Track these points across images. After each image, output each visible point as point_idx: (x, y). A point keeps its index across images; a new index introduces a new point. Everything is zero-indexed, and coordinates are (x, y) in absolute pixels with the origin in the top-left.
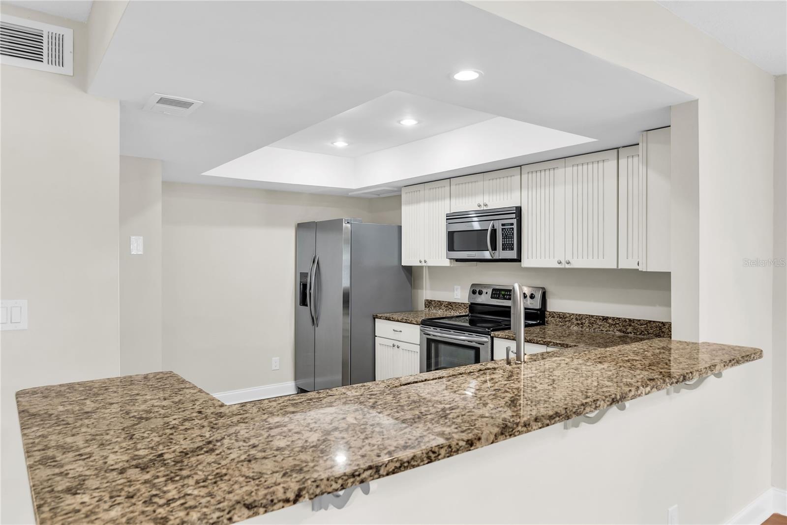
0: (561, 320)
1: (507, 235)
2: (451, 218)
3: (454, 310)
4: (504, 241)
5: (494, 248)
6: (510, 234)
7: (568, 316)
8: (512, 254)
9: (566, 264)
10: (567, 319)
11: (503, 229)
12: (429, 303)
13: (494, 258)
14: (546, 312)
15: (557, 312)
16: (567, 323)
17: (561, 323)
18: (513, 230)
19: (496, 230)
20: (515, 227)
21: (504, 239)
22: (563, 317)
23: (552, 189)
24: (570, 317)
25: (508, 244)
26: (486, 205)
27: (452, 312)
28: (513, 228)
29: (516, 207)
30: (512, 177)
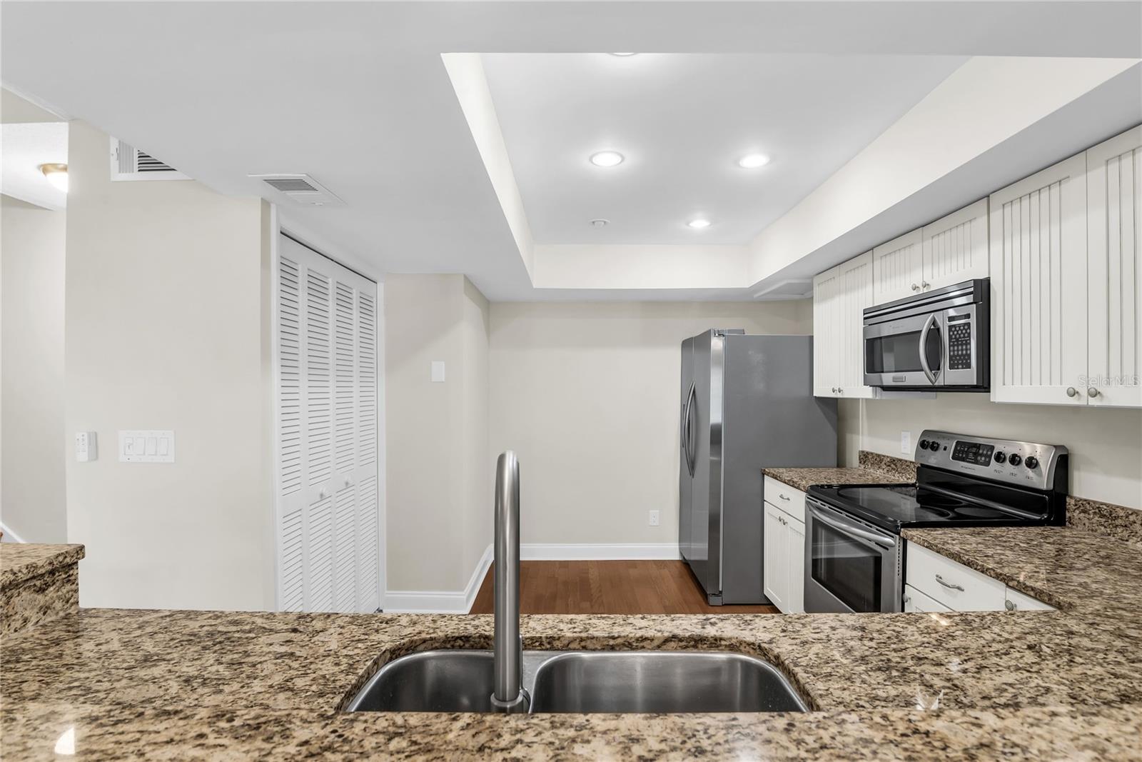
0: (1103, 520)
1: (959, 336)
2: (872, 315)
3: (899, 473)
4: (954, 351)
5: (935, 365)
6: (964, 337)
7: (1122, 513)
8: (968, 376)
9: (1090, 398)
10: (1119, 522)
11: (950, 327)
12: (865, 457)
13: (936, 384)
14: (1068, 499)
15: (1095, 502)
16: (1119, 530)
17: (1103, 528)
18: (969, 328)
19: (938, 329)
20: (973, 321)
21: (954, 346)
22: (1109, 515)
23: (1055, 229)
24: (1127, 517)
25: (960, 356)
26: (925, 285)
27: (897, 475)
28: (969, 324)
29: (975, 281)
30: (973, 223)
